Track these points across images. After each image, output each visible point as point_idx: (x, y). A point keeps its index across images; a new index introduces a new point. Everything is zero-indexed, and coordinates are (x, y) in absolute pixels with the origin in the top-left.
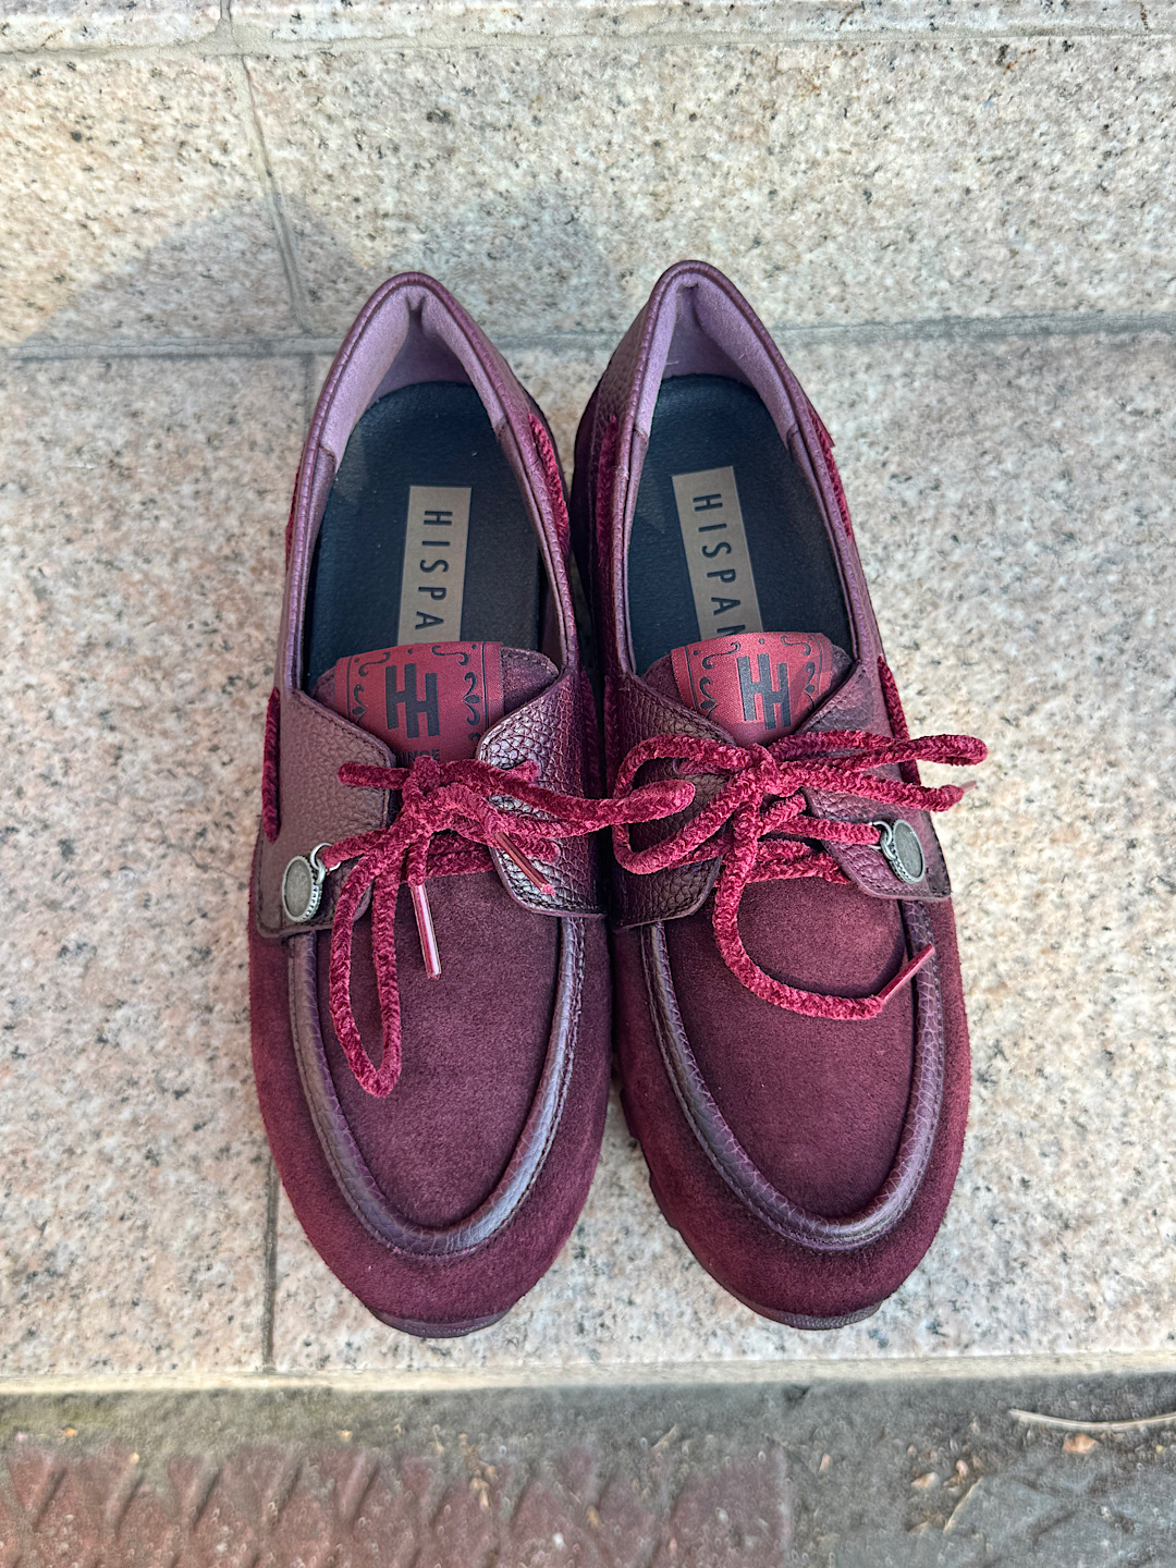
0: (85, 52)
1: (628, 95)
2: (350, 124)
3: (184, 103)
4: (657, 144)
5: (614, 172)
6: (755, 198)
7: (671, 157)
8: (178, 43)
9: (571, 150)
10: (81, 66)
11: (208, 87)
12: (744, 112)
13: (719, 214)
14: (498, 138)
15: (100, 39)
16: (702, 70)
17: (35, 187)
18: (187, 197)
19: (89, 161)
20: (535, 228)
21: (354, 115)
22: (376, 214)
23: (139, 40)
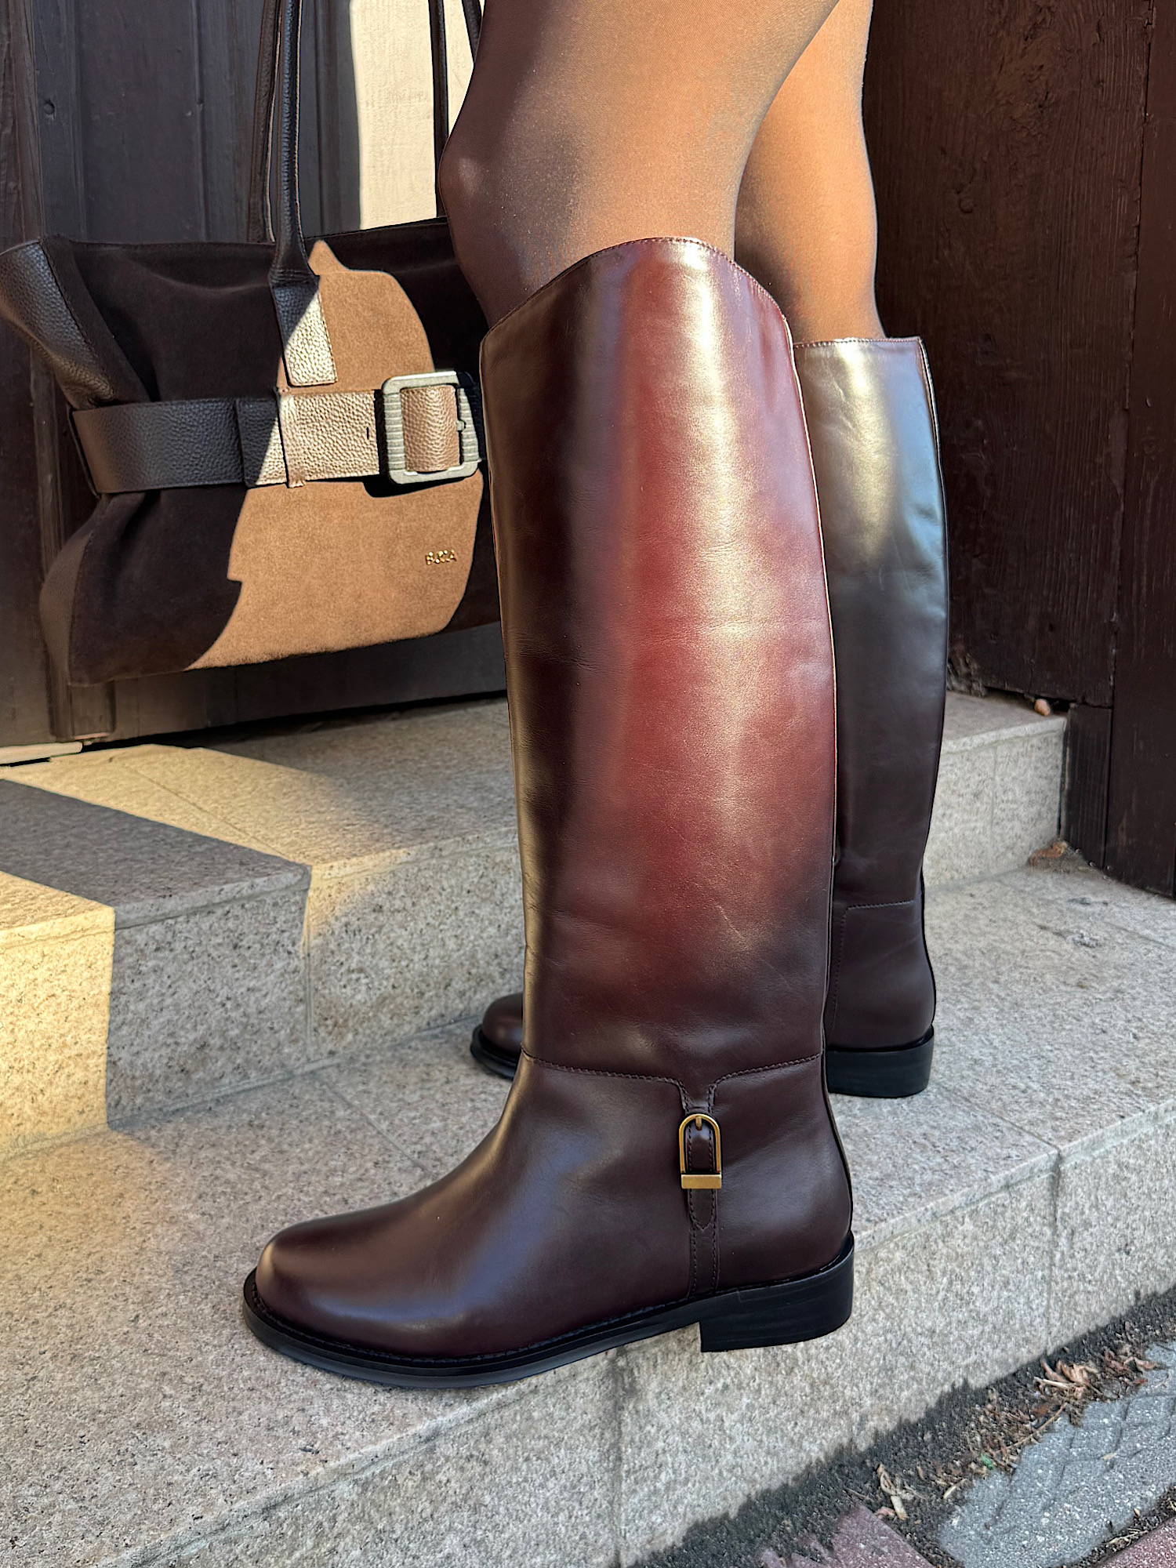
0: (250, 898)
1: (446, 885)
2: (344, 920)
3: (283, 919)
4: (456, 908)
5: (442, 927)
6: (492, 931)
7: (461, 913)
8: (287, 888)
9: (425, 918)
10: (247, 906)
11: (293, 909)
12: (486, 886)
13: (481, 942)
14: (399, 917)
15: (257, 889)
16: (471, 868)
17: (209, 982)
18: (272, 977)
19: (236, 961)
20: (411, 965)
21: (346, 915)
22: (350, 971)
23: (273, 888)
